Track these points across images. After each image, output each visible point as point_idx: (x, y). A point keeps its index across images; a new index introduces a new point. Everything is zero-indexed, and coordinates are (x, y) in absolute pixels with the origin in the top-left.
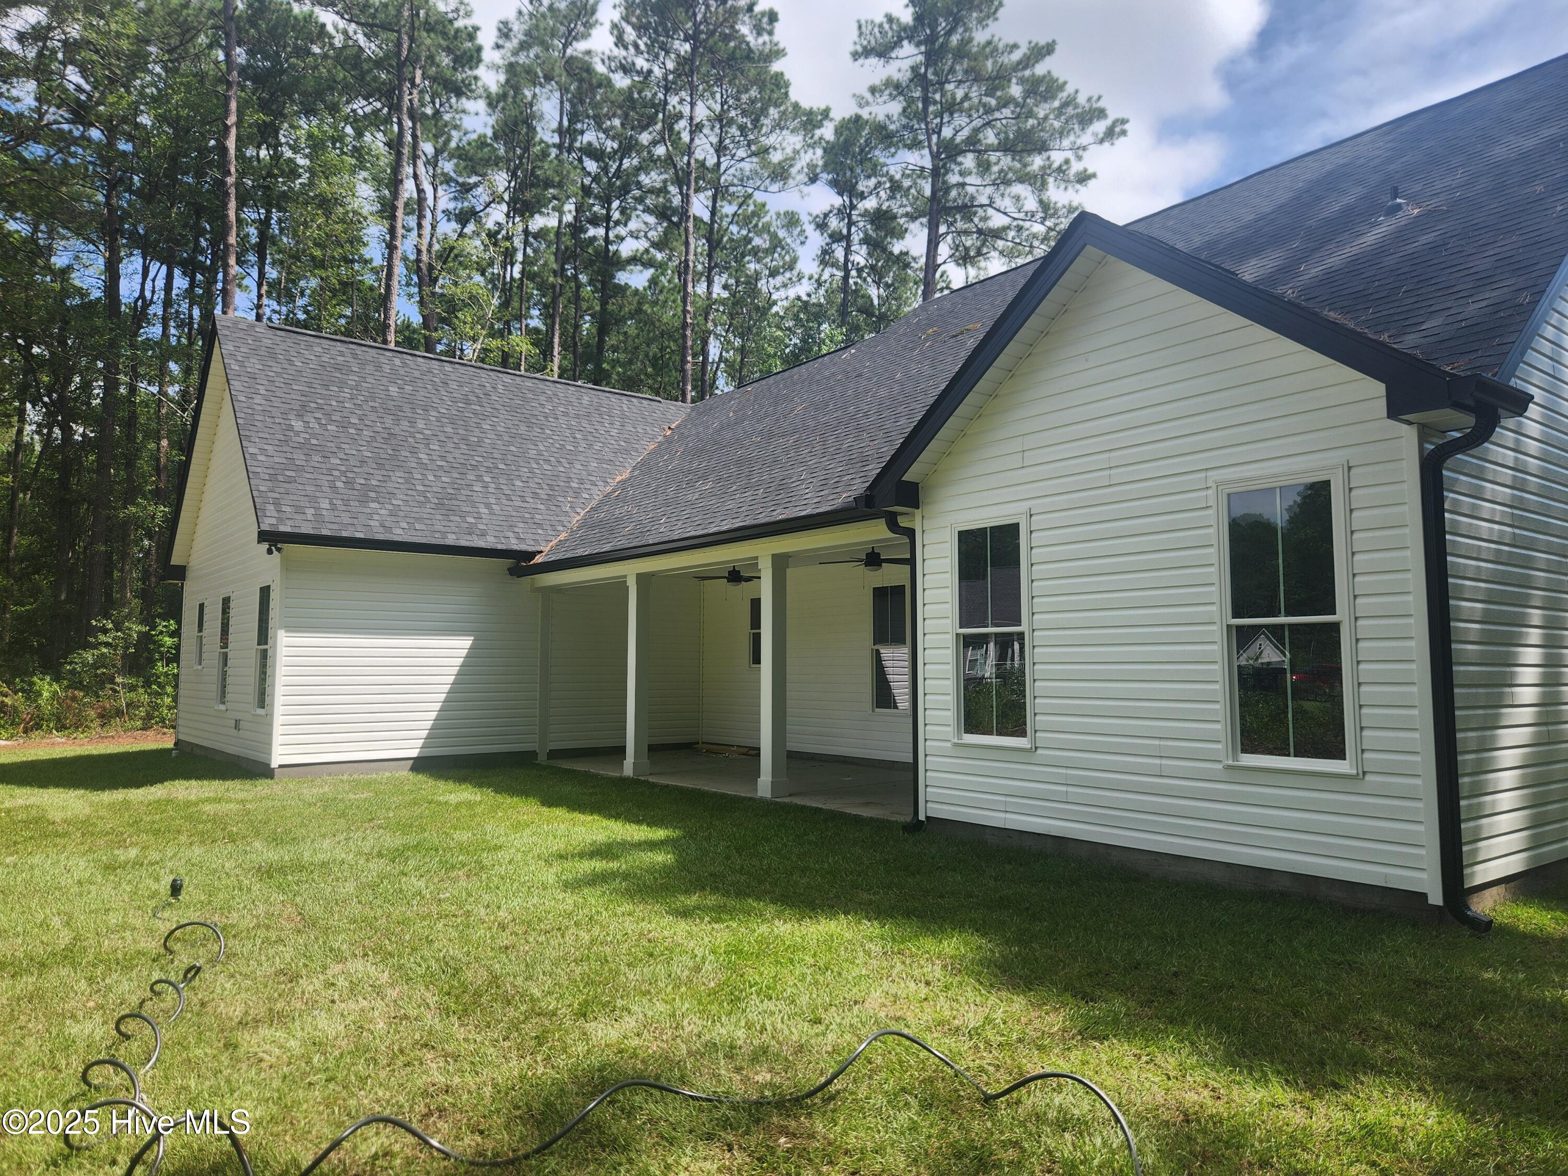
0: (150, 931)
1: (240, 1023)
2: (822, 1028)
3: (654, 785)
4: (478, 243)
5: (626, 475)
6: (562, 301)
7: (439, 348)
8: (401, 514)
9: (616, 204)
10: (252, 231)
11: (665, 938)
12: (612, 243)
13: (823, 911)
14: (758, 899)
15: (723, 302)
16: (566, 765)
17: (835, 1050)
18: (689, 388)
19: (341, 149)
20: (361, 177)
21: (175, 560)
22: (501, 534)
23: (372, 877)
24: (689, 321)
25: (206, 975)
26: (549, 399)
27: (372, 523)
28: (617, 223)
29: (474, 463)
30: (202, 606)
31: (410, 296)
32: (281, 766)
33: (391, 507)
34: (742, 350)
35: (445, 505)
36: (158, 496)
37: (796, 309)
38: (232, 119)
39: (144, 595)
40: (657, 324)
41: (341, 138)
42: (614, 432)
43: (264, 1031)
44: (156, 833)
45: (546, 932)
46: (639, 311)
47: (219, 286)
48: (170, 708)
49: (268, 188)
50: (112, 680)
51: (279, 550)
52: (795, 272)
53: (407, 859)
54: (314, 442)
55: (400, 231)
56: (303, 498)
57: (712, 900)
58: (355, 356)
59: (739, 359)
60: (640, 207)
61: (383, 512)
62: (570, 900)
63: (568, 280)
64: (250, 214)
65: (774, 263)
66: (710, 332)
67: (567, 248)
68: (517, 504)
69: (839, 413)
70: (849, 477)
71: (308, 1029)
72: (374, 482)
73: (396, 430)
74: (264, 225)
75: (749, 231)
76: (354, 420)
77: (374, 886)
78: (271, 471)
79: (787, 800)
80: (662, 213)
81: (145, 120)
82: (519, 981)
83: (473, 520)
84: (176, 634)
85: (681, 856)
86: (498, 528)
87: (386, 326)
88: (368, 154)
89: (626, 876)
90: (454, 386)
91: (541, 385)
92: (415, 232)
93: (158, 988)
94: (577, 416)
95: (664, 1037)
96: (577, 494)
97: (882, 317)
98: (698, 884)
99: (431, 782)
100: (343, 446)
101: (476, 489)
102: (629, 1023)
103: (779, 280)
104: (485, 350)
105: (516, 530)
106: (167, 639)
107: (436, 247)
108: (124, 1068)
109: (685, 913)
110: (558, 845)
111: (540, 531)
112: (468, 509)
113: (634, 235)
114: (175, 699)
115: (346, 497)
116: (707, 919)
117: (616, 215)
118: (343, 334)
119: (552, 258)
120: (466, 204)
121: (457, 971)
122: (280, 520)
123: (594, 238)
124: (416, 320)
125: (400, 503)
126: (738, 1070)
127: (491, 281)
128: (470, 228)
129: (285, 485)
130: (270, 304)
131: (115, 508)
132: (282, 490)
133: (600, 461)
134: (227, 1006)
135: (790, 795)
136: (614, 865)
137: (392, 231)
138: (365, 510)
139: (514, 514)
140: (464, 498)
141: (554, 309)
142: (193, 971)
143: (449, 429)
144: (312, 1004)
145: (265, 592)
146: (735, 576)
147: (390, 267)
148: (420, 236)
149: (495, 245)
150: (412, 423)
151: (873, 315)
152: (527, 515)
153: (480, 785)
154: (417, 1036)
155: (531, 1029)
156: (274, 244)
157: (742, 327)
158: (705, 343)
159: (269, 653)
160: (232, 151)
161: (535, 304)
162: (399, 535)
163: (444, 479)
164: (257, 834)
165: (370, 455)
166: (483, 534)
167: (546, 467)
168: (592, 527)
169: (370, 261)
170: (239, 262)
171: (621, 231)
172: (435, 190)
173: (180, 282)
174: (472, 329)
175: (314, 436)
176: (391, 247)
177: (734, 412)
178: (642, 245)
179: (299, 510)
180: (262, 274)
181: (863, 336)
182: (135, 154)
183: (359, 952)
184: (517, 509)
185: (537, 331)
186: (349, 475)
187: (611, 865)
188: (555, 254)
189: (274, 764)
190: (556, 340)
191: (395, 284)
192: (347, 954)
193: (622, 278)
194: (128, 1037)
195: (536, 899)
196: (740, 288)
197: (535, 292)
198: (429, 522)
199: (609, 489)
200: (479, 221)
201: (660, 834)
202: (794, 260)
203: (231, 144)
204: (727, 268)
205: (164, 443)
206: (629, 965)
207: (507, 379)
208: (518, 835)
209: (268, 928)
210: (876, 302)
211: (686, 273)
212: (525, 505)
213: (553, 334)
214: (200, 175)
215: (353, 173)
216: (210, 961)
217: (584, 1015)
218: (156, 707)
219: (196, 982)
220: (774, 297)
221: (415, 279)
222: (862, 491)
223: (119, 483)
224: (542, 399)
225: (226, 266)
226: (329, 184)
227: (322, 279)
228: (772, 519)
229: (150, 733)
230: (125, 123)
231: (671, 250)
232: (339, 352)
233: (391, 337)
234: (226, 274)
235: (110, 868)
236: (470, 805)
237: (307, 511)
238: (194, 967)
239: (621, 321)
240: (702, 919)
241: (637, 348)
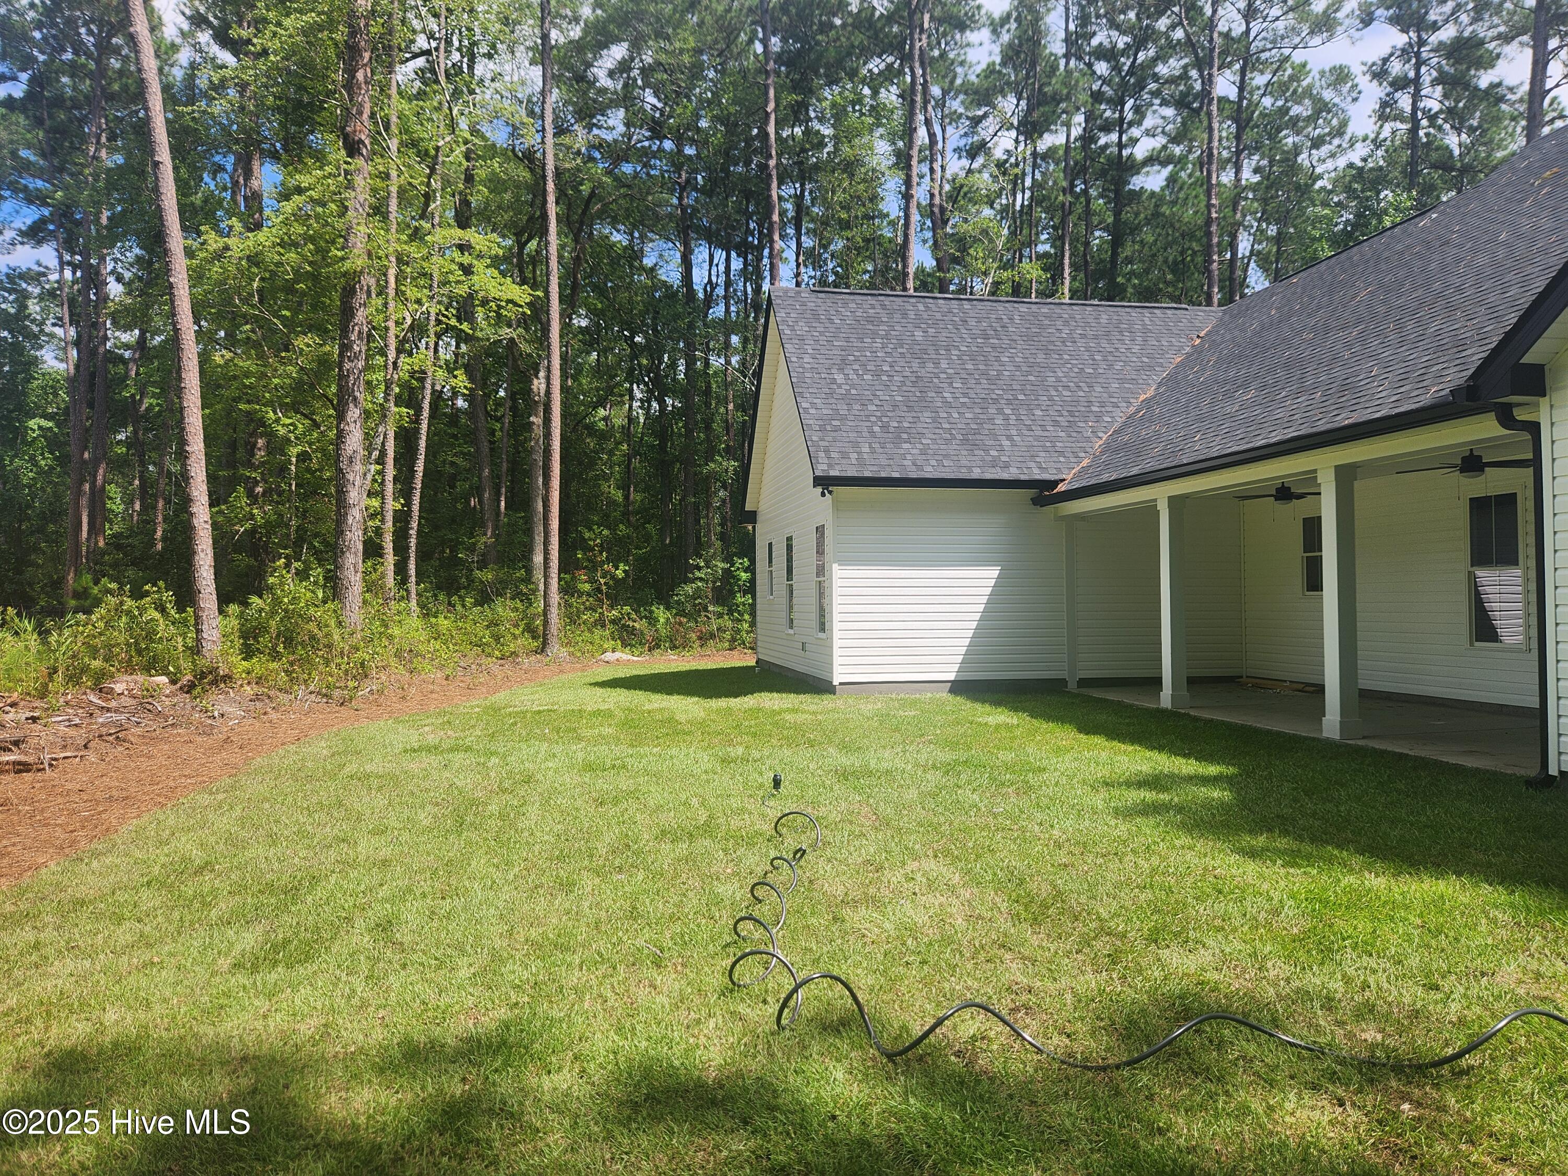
0: (763, 816)
1: (842, 901)
2: (1439, 996)
3: (1196, 719)
4: (986, 176)
5: (1151, 392)
6: (1072, 219)
7: (952, 288)
8: (930, 452)
9: (1130, 104)
10: (789, 206)
11: (1233, 877)
12: (1126, 146)
13: (1426, 868)
14: (1340, 847)
15: (1254, 188)
16: (1097, 694)
17: (1462, 1022)
18: (1216, 290)
19: (860, 110)
20: (878, 135)
21: (748, 507)
22: (1024, 465)
23: (930, 787)
24: (1214, 215)
25: (809, 856)
26: (1066, 323)
27: (905, 462)
28: (1131, 124)
29: (994, 396)
30: (770, 545)
31: (925, 241)
32: (841, 684)
33: (921, 447)
34: (1279, 239)
35: (970, 441)
36: (729, 452)
37: (1348, 178)
38: (771, 107)
39: (723, 537)
40: (1177, 225)
41: (859, 100)
42: (1136, 349)
43: (863, 911)
44: (754, 735)
45: (1103, 856)
46: (1156, 214)
47: (766, 261)
48: (748, 632)
49: (802, 163)
50: (706, 609)
51: (830, 492)
52: (1347, 137)
53: (959, 774)
54: (853, 392)
55: (915, 179)
56: (846, 445)
57: (1282, 843)
58: (883, 307)
59: (1275, 249)
60: (1157, 101)
61: (914, 451)
62: (1122, 828)
63: (1077, 196)
64: (789, 190)
65: (1318, 131)
66: (1240, 224)
67: (1076, 163)
68: (1037, 433)
69: (1420, 292)
70: (1440, 367)
71: (899, 915)
72: (906, 425)
73: (922, 373)
74: (799, 199)
75: (1286, 101)
76: (886, 368)
77: (934, 796)
78: (820, 422)
79: (1361, 743)
80: (1181, 103)
81: (704, 124)
82: (1083, 899)
83: (996, 453)
84: (751, 569)
85: (1239, 794)
86: (1020, 459)
87: (906, 275)
88: (883, 109)
89: (1180, 809)
90: (972, 322)
91: (1058, 310)
92: (928, 178)
93: (776, 863)
94: (1096, 337)
95: (1247, 976)
96: (1098, 417)
97: (1466, 170)
98: (1263, 825)
99: (969, 704)
100: (878, 393)
101: (997, 422)
102: (1205, 957)
103: (1325, 150)
104: (996, 284)
105: (1038, 459)
106: (743, 574)
107: (947, 187)
108: (762, 924)
109: (1252, 854)
110: (1103, 772)
111: (1062, 459)
112: (991, 442)
113: (1150, 133)
114: (753, 624)
115: (882, 441)
116: (1279, 862)
117: (1129, 116)
118: (868, 288)
119: (1062, 175)
120: (976, 138)
121: (1022, 882)
122: (830, 466)
123: (1106, 146)
124: (930, 263)
125: (929, 441)
126: (1340, 1024)
127: (1001, 212)
128: (980, 161)
129: (833, 434)
130: (807, 273)
131: (700, 466)
132: (830, 439)
133: (1122, 381)
134: (830, 885)
135: (1364, 738)
136: (1164, 797)
137: (908, 182)
138: (899, 451)
139: (1035, 443)
140: (987, 432)
141: (1063, 229)
142: (800, 853)
143: (969, 366)
144: (897, 893)
145: (820, 530)
146: (1284, 493)
147: (907, 217)
148: (932, 180)
149: (1004, 174)
150: (937, 364)
151: (1452, 169)
152: (1048, 444)
153: (1016, 710)
154: (994, 937)
155: (1102, 946)
156: (808, 214)
157: (1277, 212)
158: (1234, 237)
159: (826, 585)
160: (772, 136)
161: (1044, 229)
162: (929, 472)
163: (967, 415)
164: (830, 742)
165: (900, 398)
166: (1006, 466)
167: (1065, 393)
168: (1116, 451)
169: (887, 215)
170: (782, 237)
171: (1135, 132)
172: (944, 131)
173: (737, 264)
174: (983, 264)
175: (853, 386)
176: (907, 197)
177: (1277, 308)
178: (1160, 141)
179: (845, 455)
180: (799, 244)
181: (1438, 197)
182: (698, 155)
183: (930, 853)
184: (1037, 438)
185: (1046, 255)
186: (885, 419)
187: (1161, 796)
188: (1065, 171)
189: (835, 683)
190: (1067, 261)
191: (912, 231)
192: (921, 853)
193: (1137, 182)
194: (760, 902)
195: (1087, 823)
196: (1275, 168)
197: (1043, 215)
198: (956, 458)
199: (1132, 409)
200: (988, 153)
201: (1213, 770)
202: (1344, 124)
203: (771, 129)
204: (1257, 149)
205: (731, 406)
206: (1197, 899)
207: (1023, 308)
208: (1060, 759)
209: (851, 823)
210: (1457, 152)
211: (1210, 163)
212: (1046, 434)
213: (1063, 256)
214: (747, 163)
215: (871, 131)
216: (810, 846)
217: (1156, 941)
218: (738, 631)
219: (802, 863)
220: (1318, 170)
221: (929, 223)
222: (1462, 381)
223: (700, 444)
224: (1059, 323)
225: (772, 241)
226: (852, 147)
227: (848, 239)
228: (1336, 425)
229: (735, 653)
230: (689, 130)
231: (1191, 140)
232: (869, 305)
233: (910, 284)
234: (772, 249)
235: (726, 761)
236: (1008, 727)
237: (851, 456)
238: (800, 849)
239: (1137, 229)
240: (1274, 863)
241: (1154, 255)
